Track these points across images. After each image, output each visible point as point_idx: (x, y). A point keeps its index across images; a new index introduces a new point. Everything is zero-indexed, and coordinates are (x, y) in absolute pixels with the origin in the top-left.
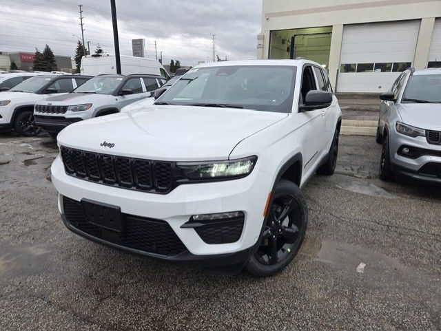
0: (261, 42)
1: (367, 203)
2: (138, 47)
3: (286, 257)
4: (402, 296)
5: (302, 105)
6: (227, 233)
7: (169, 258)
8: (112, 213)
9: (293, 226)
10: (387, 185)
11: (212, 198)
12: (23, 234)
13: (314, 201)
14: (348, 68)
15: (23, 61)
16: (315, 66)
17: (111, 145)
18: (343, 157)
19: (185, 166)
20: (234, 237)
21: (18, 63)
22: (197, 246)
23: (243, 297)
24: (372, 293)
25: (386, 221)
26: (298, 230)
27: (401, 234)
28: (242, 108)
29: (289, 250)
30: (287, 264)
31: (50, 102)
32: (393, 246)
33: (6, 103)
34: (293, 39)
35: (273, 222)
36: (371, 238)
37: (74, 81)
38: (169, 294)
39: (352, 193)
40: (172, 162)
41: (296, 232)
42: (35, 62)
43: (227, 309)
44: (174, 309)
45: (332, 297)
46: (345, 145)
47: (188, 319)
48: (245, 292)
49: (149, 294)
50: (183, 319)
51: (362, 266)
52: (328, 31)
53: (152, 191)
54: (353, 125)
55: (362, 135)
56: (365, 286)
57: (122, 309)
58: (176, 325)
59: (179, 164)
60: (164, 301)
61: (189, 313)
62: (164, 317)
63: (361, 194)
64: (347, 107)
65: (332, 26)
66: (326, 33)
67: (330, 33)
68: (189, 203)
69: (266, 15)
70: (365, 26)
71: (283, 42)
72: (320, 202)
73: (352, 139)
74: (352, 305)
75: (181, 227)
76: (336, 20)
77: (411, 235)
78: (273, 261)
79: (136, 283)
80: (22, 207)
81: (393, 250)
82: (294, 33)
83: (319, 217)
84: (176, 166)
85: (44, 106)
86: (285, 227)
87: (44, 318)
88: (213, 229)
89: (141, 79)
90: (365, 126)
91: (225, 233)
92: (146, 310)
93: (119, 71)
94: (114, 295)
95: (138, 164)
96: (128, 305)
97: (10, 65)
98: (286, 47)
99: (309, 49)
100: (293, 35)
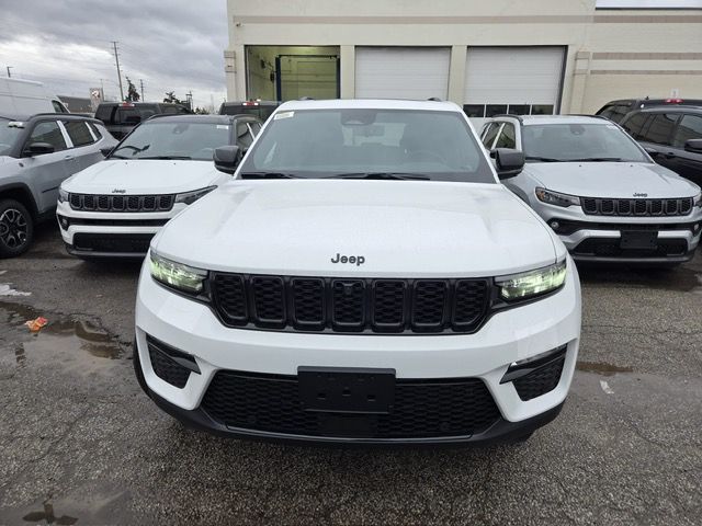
0: (231, 62)
8: (380, 382)
28: (429, 180)
34: (278, 61)
40: (488, 277)
51: (605, 384)
52: (332, 53)
65: (339, 46)
69: (234, 17)
71: (263, 64)
75: (500, 382)
82: (279, 51)
88: (534, 376)
98: (268, 72)
99: (300, 78)
100: (276, 55)
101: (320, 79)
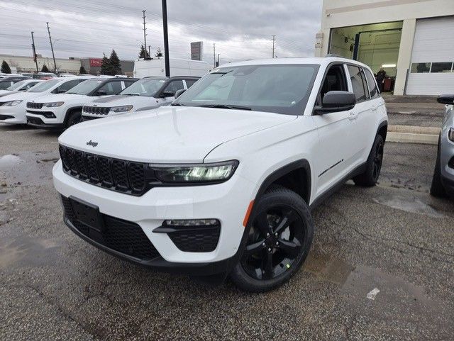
0: (320, 41)
1: (405, 221)
2: (196, 50)
3: (284, 273)
4: (413, 331)
5: (319, 107)
6: (202, 241)
7: (144, 262)
9: (295, 240)
10: (436, 202)
11: (182, 203)
12: (42, 227)
13: (341, 214)
14: (422, 68)
15: (92, 65)
16: (349, 65)
17: (95, 145)
18: (393, 168)
19: (158, 168)
20: (211, 245)
21: (87, 68)
22: (171, 253)
23: (227, 312)
24: (376, 324)
25: (421, 243)
26: (300, 245)
27: (435, 259)
28: (250, 110)
29: (288, 266)
30: (286, 281)
31: (96, 104)
32: (422, 272)
33: (60, 104)
34: (358, 36)
35: (268, 234)
36: (396, 261)
37: (123, 83)
38: (154, 299)
39: (389, 209)
40: (145, 163)
41: (297, 247)
42: (102, 66)
43: (207, 322)
44: (154, 314)
45: (327, 323)
46: (399, 154)
47: (164, 327)
48: (232, 306)
49: (134, 297)
50: (159, 327)
51: (375, 291)
52: (398, 27)
53: (129, 192)
54: (414, 132)
55: (423, 144)
56: (371, 315)
57: (104, 309)
58: (150, 332)
59: (152, 166)
60: (147, 306)
61: (167, 321)
62: (141, 323)
63: (400, 211)
64: (413, 112)
65: (402, 21)
66: (397, 29)
67: (400, 29)
68: (159, 207)
69: (327, 11)
70: (443, 20)
71: (346, 40)
72: (348, 216)
73: (409, 147)
74: (347, 334)
75: (153, 232)
76: (408, 14)
77: (447, 262)
78: (268, 275)
79: (126, 283)
80: (51, 201)
81: (419, 277)
82: (360, 29)
83: (342, 232)
84: (148, 167)
85: (90, 108)
86: (284, 240)
87: (32, 309)
88: (186, 236)
89: (184, 81)
90: (429, 133)
91: (199, 241)
92: (126, 314)
93: (168, 74)
94: (102, 294)
95: (116, 164)
96: (111, 306)
97: (79, 69)
98: (348, 45)
99: (376, 47)
100: (357, 33)
101: (391, 46)
